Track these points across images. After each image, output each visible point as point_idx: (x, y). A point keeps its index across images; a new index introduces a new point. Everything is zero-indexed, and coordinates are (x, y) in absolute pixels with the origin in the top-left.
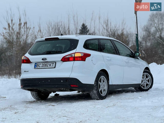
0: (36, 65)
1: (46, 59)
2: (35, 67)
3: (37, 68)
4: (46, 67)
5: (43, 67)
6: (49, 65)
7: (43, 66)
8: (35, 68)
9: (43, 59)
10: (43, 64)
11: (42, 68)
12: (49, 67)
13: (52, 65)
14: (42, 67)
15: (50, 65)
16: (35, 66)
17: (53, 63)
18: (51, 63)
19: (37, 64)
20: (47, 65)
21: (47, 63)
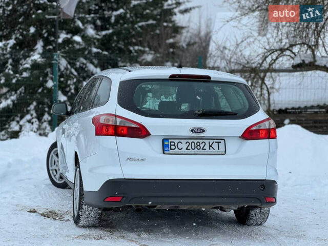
0: (166, 143)
1: (204, 131)
2: (164, 151)
3: (171, 152)
4: (201, 151)
5: (191, 151)
6: (207, 147)
7: (190, 147)
8: (166, 152)
9: (192, 131)
10: (190, 141)
11: (188, 152)
12: (208, 151)
13: (215, 146)
14: (187, 149)
15: (210, 146)
16: (164, 146)
17: (218, 143)
18: (211, 141)
19: (170, 141)
20: (202, 146)
21: (201, 141)
